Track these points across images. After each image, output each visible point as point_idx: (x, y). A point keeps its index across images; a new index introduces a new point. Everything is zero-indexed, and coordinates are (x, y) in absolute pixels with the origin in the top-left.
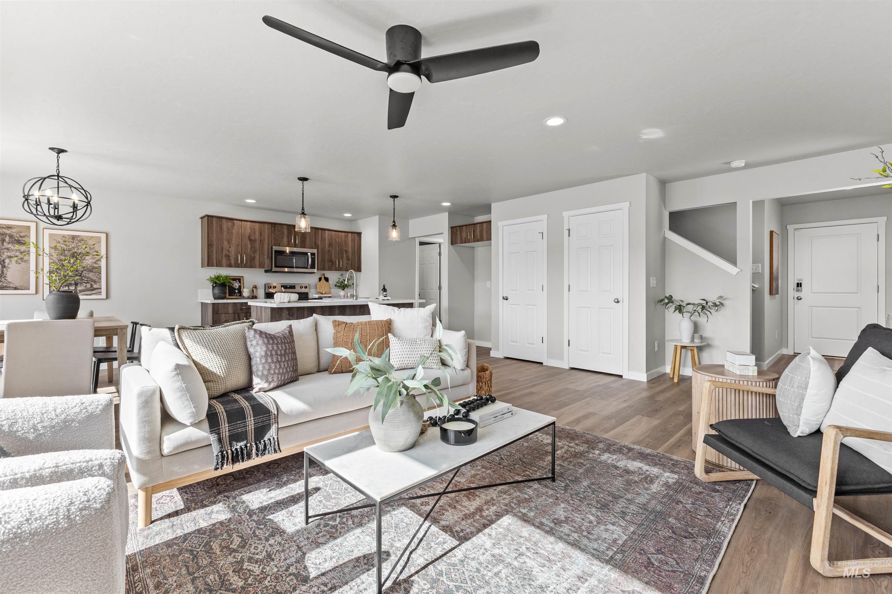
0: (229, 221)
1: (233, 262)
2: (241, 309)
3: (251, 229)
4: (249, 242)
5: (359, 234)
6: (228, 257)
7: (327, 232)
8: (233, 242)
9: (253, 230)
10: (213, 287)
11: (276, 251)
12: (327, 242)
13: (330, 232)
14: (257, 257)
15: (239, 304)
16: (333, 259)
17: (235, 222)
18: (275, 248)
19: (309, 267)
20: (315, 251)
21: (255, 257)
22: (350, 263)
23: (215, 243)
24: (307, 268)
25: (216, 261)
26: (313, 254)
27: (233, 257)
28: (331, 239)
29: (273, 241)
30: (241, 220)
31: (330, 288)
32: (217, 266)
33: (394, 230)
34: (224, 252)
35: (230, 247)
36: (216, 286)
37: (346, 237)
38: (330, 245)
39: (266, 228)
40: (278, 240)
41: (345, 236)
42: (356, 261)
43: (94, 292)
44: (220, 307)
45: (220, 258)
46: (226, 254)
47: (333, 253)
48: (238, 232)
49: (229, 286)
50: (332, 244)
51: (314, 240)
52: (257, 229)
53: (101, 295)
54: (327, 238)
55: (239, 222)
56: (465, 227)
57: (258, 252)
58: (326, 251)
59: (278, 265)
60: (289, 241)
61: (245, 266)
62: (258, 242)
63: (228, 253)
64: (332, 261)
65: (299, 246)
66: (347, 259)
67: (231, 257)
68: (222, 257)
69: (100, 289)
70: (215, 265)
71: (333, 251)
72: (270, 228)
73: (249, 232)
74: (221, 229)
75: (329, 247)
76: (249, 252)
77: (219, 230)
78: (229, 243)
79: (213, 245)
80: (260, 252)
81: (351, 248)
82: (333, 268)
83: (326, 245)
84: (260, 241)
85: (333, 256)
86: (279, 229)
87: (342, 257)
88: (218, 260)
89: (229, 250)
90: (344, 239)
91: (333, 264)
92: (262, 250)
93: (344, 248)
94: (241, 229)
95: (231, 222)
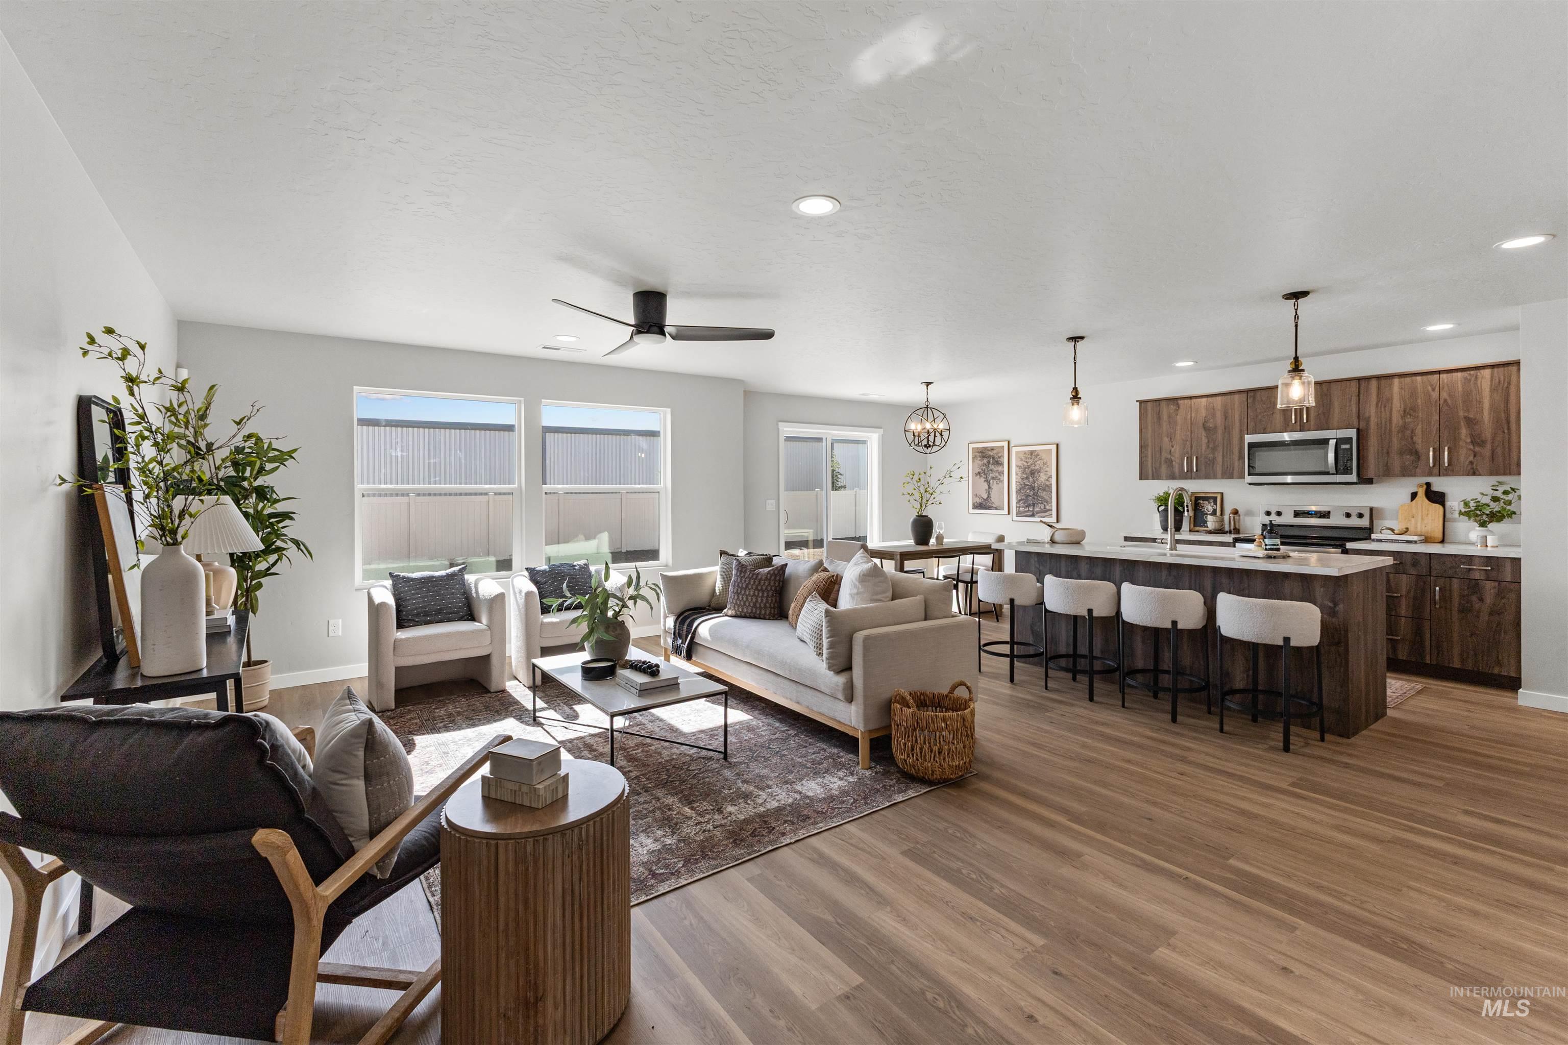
0: (1171, 403)
1: (1176, 470)
3: (1208, 410)
4: (1204, 433)
5: (1512, 366)
6: (1169, 462)
7: (1396, 380)
8: (1178, 436)
9: (1211, 411)
11: (1252, 446)
12: (1397, 404)
13: (1407, 379)
14: (1219, 459)
16: (1418, 447)
17: (1181, 402)
18: (1249, 438)
19: (1334, 470)
20: (1352, 433)
21: (1214, 458)
22: (1486, 451)
23: (1150, 444)
24: (1328, 473)
25: (1153, 470)
26: (1344, 442)
27: (1176, 460)
28: (1413, 395)
29: (1251, 425)
30: (1191, 398)
31: (1447, 519)
32: (1153, 479)
34: (1165, 455)
35: (1172, 446)
37: (1471, 381)
38: (1409, 411)
39: (1237, 403)
40: (1261, 420)
41: (1467, 381)
43: (1047, 514)
45: (1158, 465)
46: (1166, 458)
47: (1419, 431)
48: (1185, 419)
50: (1414, 409)
52: (1219, 407)
53: (1052, 517)
54: (1396, 397)
55: (1186, 401)
57: (1220, 449)
58: (1394, 429)
60: (1286, 420)
62: (1220, 431)
63: (1169, 457)
64: (1413, 452)
65: (1312, 427)
66: (1472, 442)
67: (1174, 463)
68: (1160, 464)
69: (1051, 510)
70: (1150, 476)
71: (1420, 426)
72: (1245, 399)
73: (1204, 415)
74: (1159, 418)
75: (1403, 417)
76: (1203, 451)
77: (1155, 420)
78: (1171, 439)
79: (1148, 445)
80: (1225, 447)
81: (1490, 410)
82: (1418, 470)
83: (1394, 412)
84: (1225, 428)
85: (1417, 439)
86: (1264, 399)
87: (1454, 439)
88: (1155, 469)
89: (1171, 451)
90: (1461, 389)
91: (1418, 459)
92: (1227, 445)
93: (1462, 413)
94: (1190, 413)
95: (1173, 405)
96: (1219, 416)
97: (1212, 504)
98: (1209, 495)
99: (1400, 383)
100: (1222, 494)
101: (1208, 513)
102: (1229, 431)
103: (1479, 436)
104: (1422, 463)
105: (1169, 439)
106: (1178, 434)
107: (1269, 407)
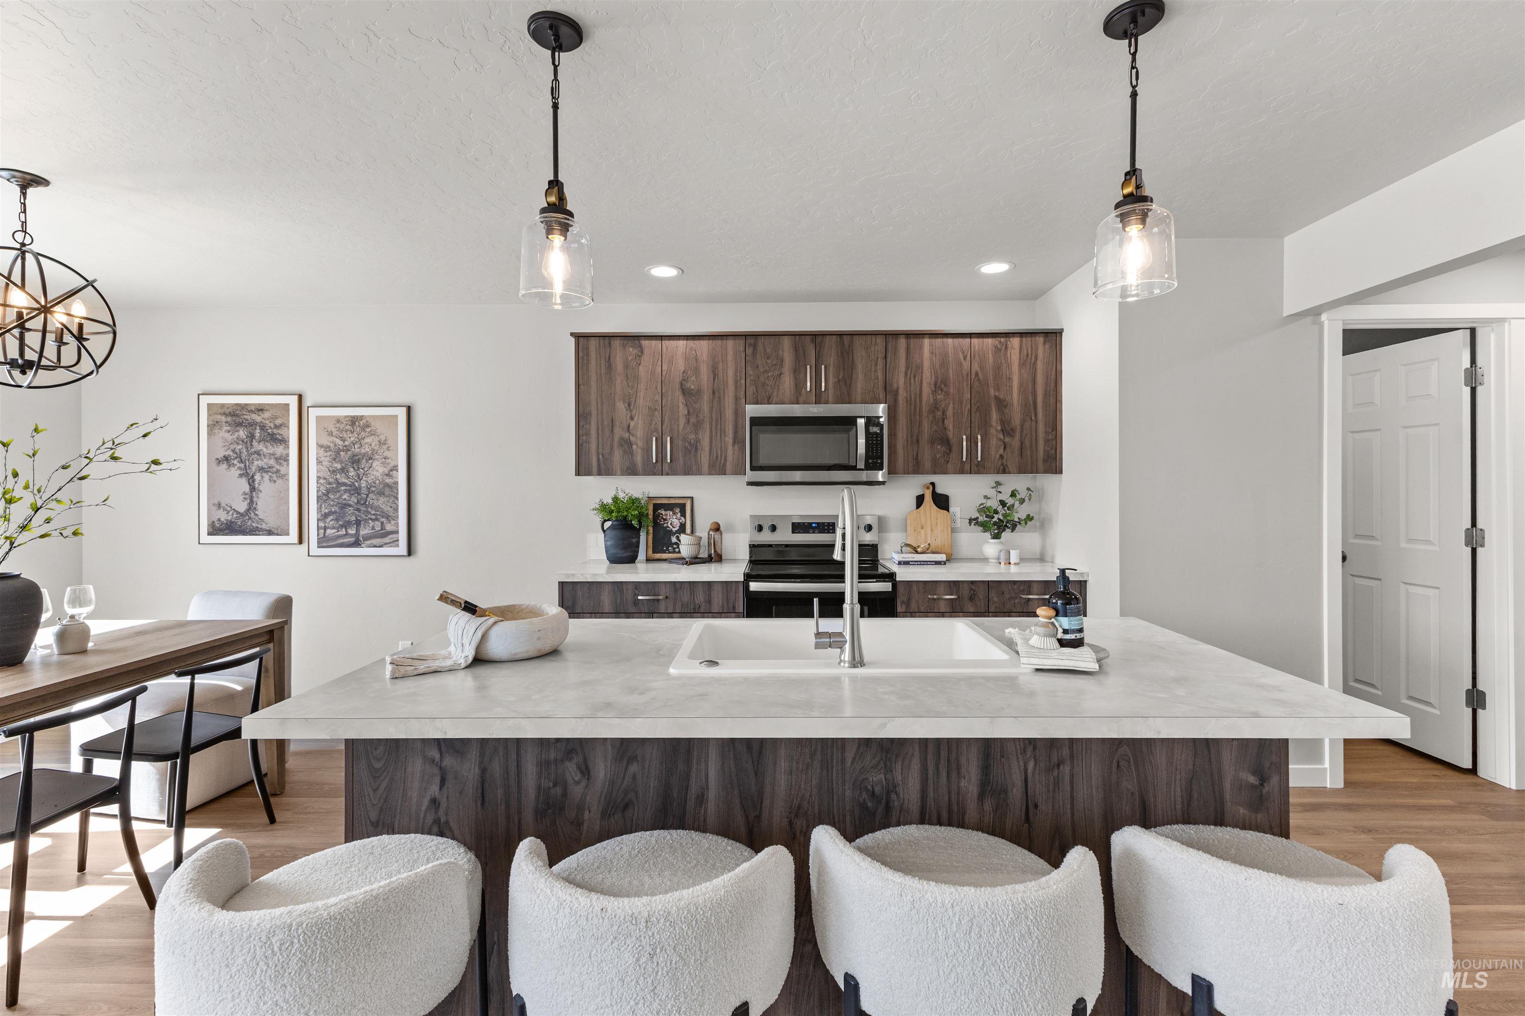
0: (632, 342)
1: (639, 459)
2: (636, 602)
3: (686, 359)
4: (681, 399)
5: (1054, 337)
6: (626, 445)
7: (926, 341)
8: (641, 402)
9: (694, 361)
11: (755, 421)
12: (927, 376)
13: (938, 341)
14: (705, 443)
15: (630, 587)
16: (950, 434)
17: (645, 343)
18: (752, 410)
19: (861, 465)
20: (881, 410)
21: (698, 441)
22: (1015, 443)
23: (594, 413)
24: (849, 468)
25: (598, 459)
26: (874, 421)
27: (639, 443)
28: (944, 363)
29: (751, 390)
30: (661, 338)
31: (954, 530)
32: (600, 473)
33: (1134, 230)
34: (619, 432)
35: (632, 418)
36: (612, 526)
37: (1001, 350)
38: (940, 385)
39: (730, 352)
40: (764, 384)
41: (997, 350)
43: (386, 540)
45: (607, 450)
46: (622, 438)
47: (950, 413)
48: (653, 373)
50: (945, 382)
51: (880, 377)
52: (705, 356)
53: (398, 546)
54: (927, 364)
55: (654, 343)
57: (707, 426)
58: (925, 409)
59: (762, 462)
60: (799, 385)
61: (673, 472)
62: (706, 397)
63: (626, 435)
64: (946, 441)
65: (830, 399)
66: (1002, 430)
67: (634, 447)
68: (612, 448)
69: (397, 532)
70: (595, 469)
71: (951, 406)
72: (742, 349)
73: (682, 369)
74: (610, 366)
75: (934, 392)
76: (681, 427)
77: (603, 371)
78: (629, 405)
79: (590, 414)
80: (714, 424)
81: (1019, 391)
82: (949, 465)
83: (925, 385)
84: (714, 393)
85: (949, 424)
86: (768, 350)
87: (985, 425)
88: (601, 456)
89: (629, 427)
90: (991, 360)
91: (950, 450)
92: (717, 420)
93: (992, 392)
94: (660, 363)
95: (634, 347)
96: (705, 371)
97: (679, 515)
98: (673, 501)
99: (931, 345)
100: (692, 498)
101: (674, 530)
102: (720, 398)
103: (1009, 422)
104: (954, 455)
105: (626, 405)
106: (642, 398)
107: (776, 365)
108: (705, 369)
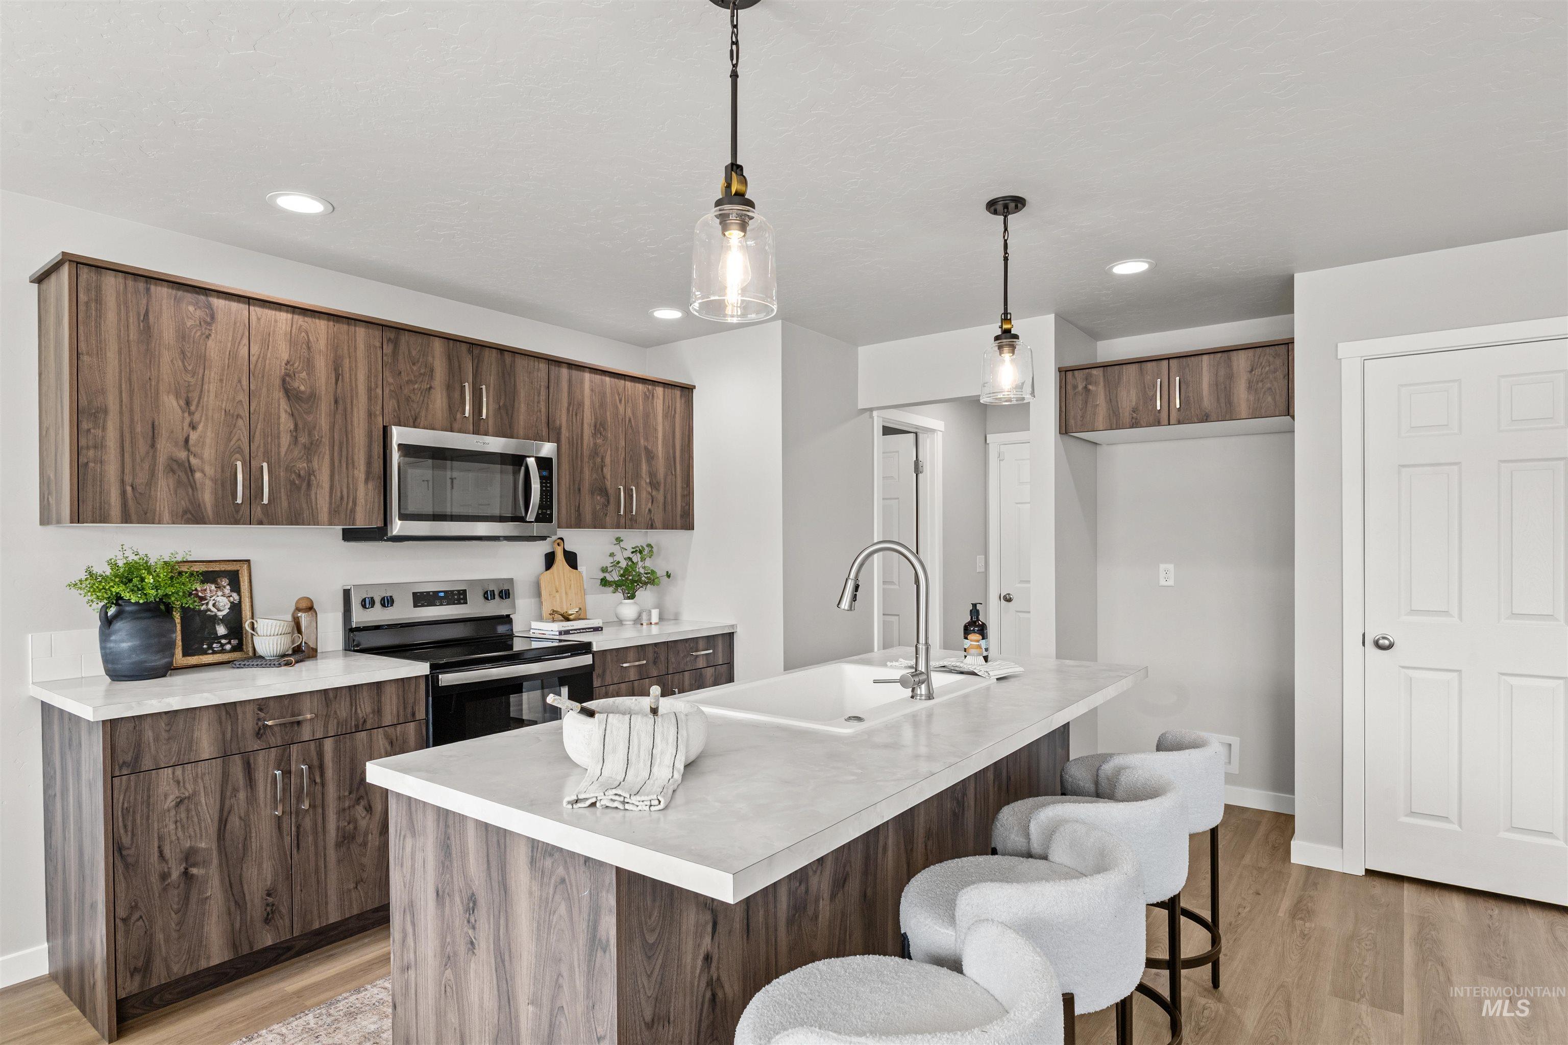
0: (189, 297)
1: (207, 497)
2: (261, 731)
3: (292, 342)
4: (284, 405)
5: (687, 390)
6: (182, 470)
7: (587, 376)
8: (211, 400)
9: (304, 349)
10: (107, 622)
11: (404, 450)
12: (588, 415)
13: (599, 378)
14: (323, 477)
15: (249, 709)
16: (608, 484)
17: (217, 303)
18: (402, 434)
19: (532, 515)
20: (547, 449)
21: (311, 473)
22: (660, 496)
23: (112, 406)
24: (522, 519)
25: (123, 493)
26: (544, 464)
27: (210, 470)
28: (603, 403)
29: (391, 405)
30: (249, 300)
32: (126, 518)
33: (1007, 356)
34: (165, 448)
35: (193, 427)
36: (117, 616)
37: (649, 398)
38: (599, 428)
39: (361, 346)
40: (408, 399)
41: (646, 397)
42: (679, 491)
44: (149, 735)
45: (142, 478)
46: (173, 460)
47: (608, 460)
48: (233, 356)
49: (182, 607)
50: (603, 425)
51: (543, 410)
52: (322, 344)
54: (587, 403)
55: (235, 306)
56: (1133, 368)
57: (326, 450)
58: (586, 453)
59: (411, 509)
60: (455, 407)
61: (269, 518)
62: (324, 406)
63: (183, 455)
64: (604, 491)
65: (491, 430)
66: (650, 483)
67: (198, 475)
68: (152, 473)
70: (112, 509)
71: (609, 452)
72: (378, 344)
73: (285, 357)
74: (146, 330)
75: (594, 435)
76: (283, 450)
77: (133, 336)
78: (188, 403)
79: (106, 411)
80: (336, 448)
81: (663, 442)
82: (608, 519)
83: (586, 426)
84: (336, 402)
85: (607, 471)
86: (414, 353)
87: (637, 476)
88: (129, 489)
89: (187, 440)
90: (641, 408)
91: (608, 502)
92: (341, 443)
93: (642, 441)
94: (245, 341)
95: (196, 305)
96: (322, 365)
97: (227, 590)
98: (217, 567)
99: (591, 381)
100: (248, 561)
101: (221, 614)
102: (345, 410)
103: (655, 476)
104: (612, 507)
105: (182, 403)
106: (212, 395)
107: (424, 374)
108: (323, 364)
